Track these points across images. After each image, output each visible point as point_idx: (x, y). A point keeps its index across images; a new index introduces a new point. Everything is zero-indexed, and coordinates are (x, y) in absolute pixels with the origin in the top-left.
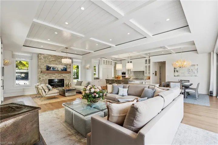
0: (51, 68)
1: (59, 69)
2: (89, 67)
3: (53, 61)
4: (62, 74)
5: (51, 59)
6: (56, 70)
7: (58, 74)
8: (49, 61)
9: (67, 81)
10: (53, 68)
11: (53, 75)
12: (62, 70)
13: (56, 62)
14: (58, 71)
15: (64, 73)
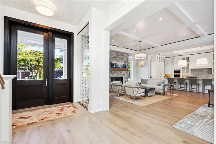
0: (113, 65)
1: (120, 66)
2: (144, 64)
3: (115, 57)
4: (121, 72)
5: (114, 55)
6: (117, 68)
7: (119, 72)
8: (112, 57)
9: (126, 79)
10: (115, 65)
11: (115, 73)
12: (123, 67)
13: (117, 59)
14: (119, 68)
15: (124, 71)
